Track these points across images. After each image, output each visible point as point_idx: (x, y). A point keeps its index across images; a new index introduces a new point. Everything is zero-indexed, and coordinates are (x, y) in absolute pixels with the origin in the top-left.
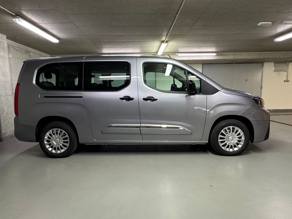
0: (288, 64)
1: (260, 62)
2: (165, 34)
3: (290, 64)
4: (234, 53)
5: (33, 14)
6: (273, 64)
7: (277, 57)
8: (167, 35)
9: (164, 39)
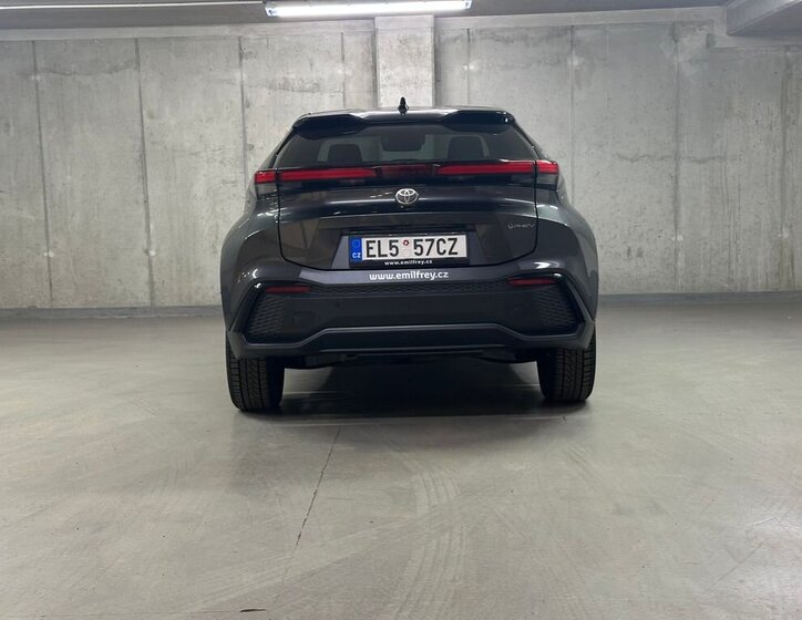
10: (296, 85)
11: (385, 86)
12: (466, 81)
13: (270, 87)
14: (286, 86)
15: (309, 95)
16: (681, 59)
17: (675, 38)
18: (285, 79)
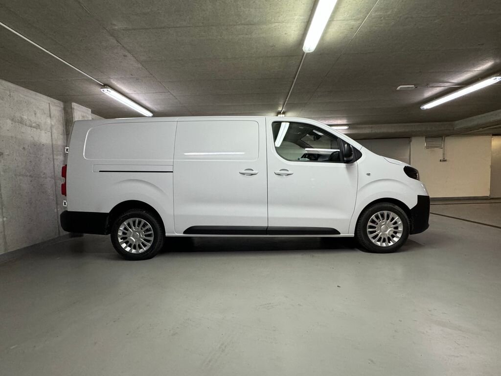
0: (444, 139)
1: (406, 137)
2: (282, 103)
3: (446, 138)
4: (371, 126)
5: (123, 83)
6: (424, 139)
7: (429, 129)
8: (284, 104)
9: (280, 109)
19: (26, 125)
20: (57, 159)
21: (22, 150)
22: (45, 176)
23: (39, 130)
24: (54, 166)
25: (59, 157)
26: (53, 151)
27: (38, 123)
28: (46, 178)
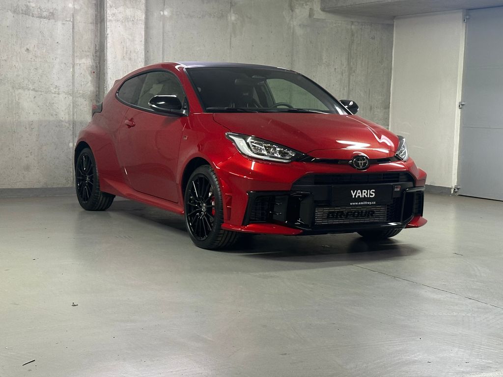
10: (36, 13)
11: (110, 21)
12: (161, 23)
13: (14, 12)
14: (27, 12)
15: (46, 21)
16: (295, 23)
17: (292, 9)
18: (27, 6)
19: (33, 16)
20: (80, 64)
21: (26, 52)
22: (57, 90)
23: (51, 21)
24: (73, 76)
25: (84, 60)
26: (74, 52)
27: (51, 11)
28: (59, 94)
